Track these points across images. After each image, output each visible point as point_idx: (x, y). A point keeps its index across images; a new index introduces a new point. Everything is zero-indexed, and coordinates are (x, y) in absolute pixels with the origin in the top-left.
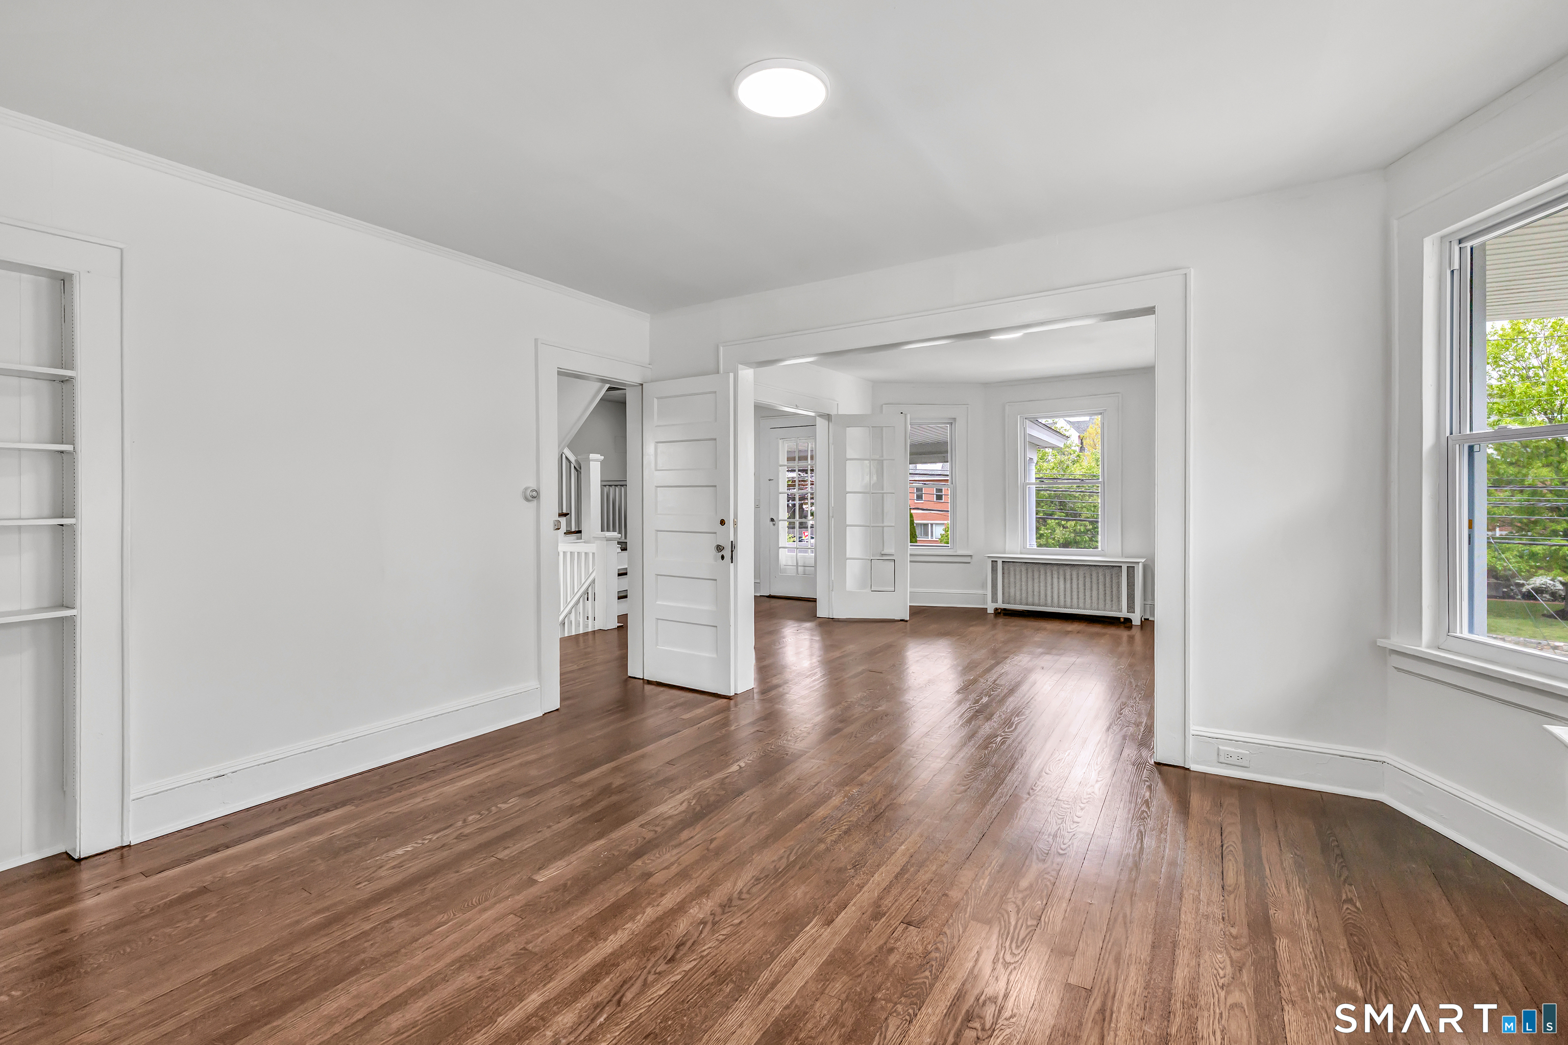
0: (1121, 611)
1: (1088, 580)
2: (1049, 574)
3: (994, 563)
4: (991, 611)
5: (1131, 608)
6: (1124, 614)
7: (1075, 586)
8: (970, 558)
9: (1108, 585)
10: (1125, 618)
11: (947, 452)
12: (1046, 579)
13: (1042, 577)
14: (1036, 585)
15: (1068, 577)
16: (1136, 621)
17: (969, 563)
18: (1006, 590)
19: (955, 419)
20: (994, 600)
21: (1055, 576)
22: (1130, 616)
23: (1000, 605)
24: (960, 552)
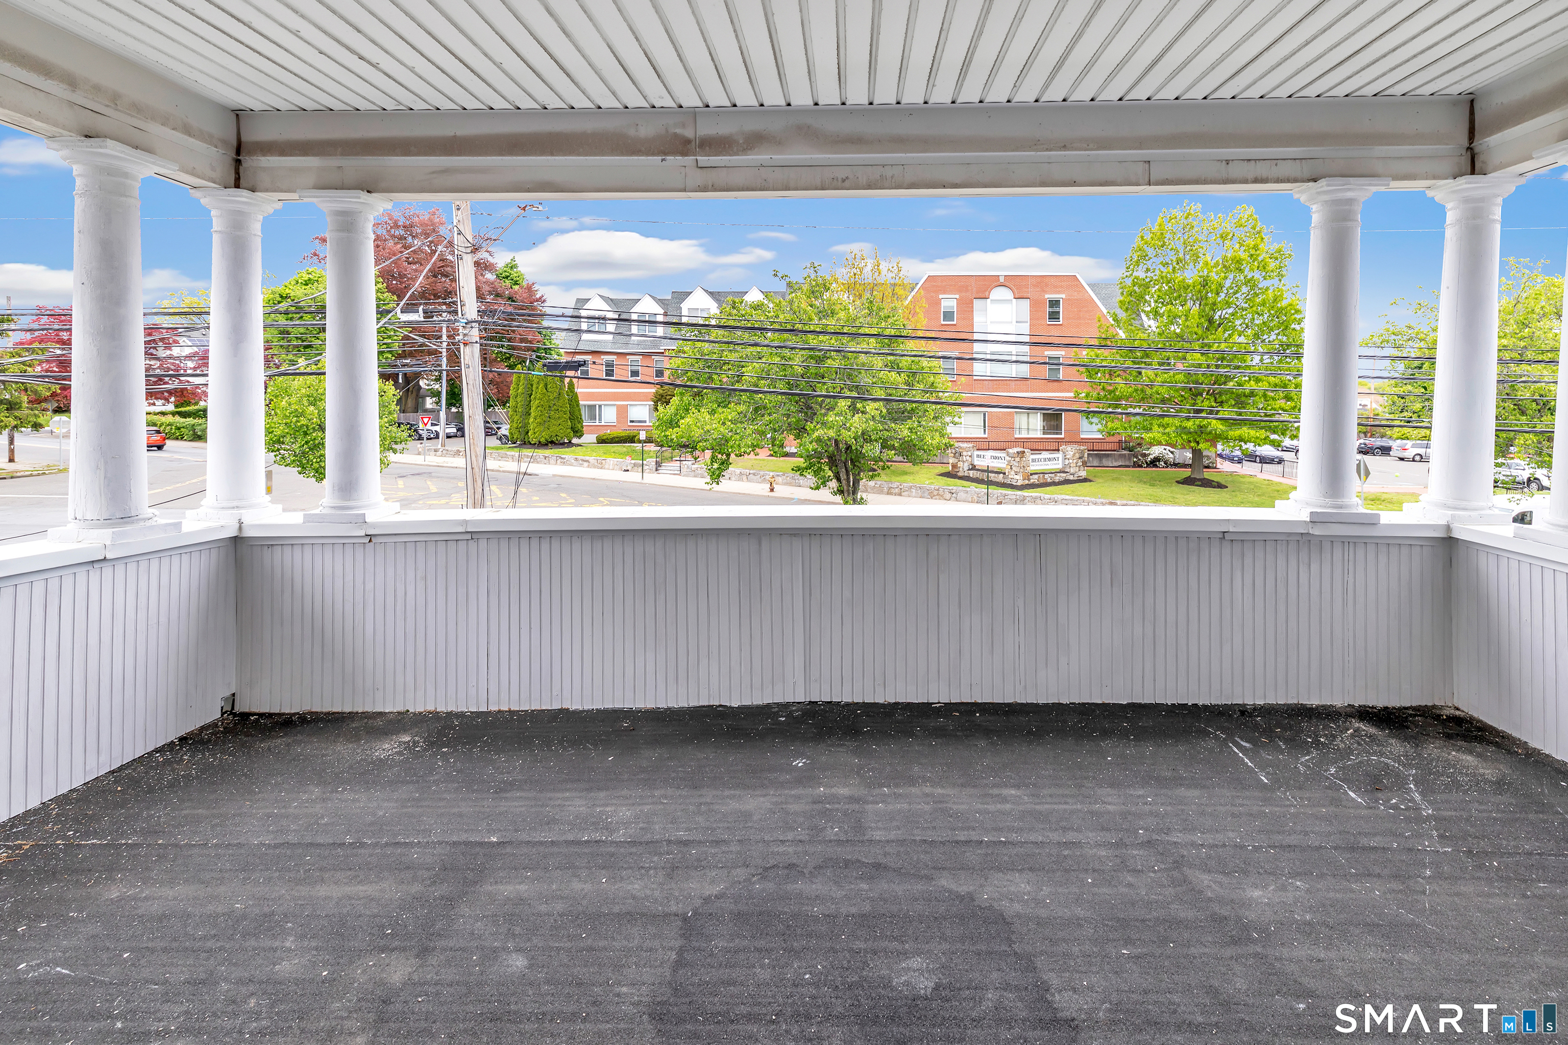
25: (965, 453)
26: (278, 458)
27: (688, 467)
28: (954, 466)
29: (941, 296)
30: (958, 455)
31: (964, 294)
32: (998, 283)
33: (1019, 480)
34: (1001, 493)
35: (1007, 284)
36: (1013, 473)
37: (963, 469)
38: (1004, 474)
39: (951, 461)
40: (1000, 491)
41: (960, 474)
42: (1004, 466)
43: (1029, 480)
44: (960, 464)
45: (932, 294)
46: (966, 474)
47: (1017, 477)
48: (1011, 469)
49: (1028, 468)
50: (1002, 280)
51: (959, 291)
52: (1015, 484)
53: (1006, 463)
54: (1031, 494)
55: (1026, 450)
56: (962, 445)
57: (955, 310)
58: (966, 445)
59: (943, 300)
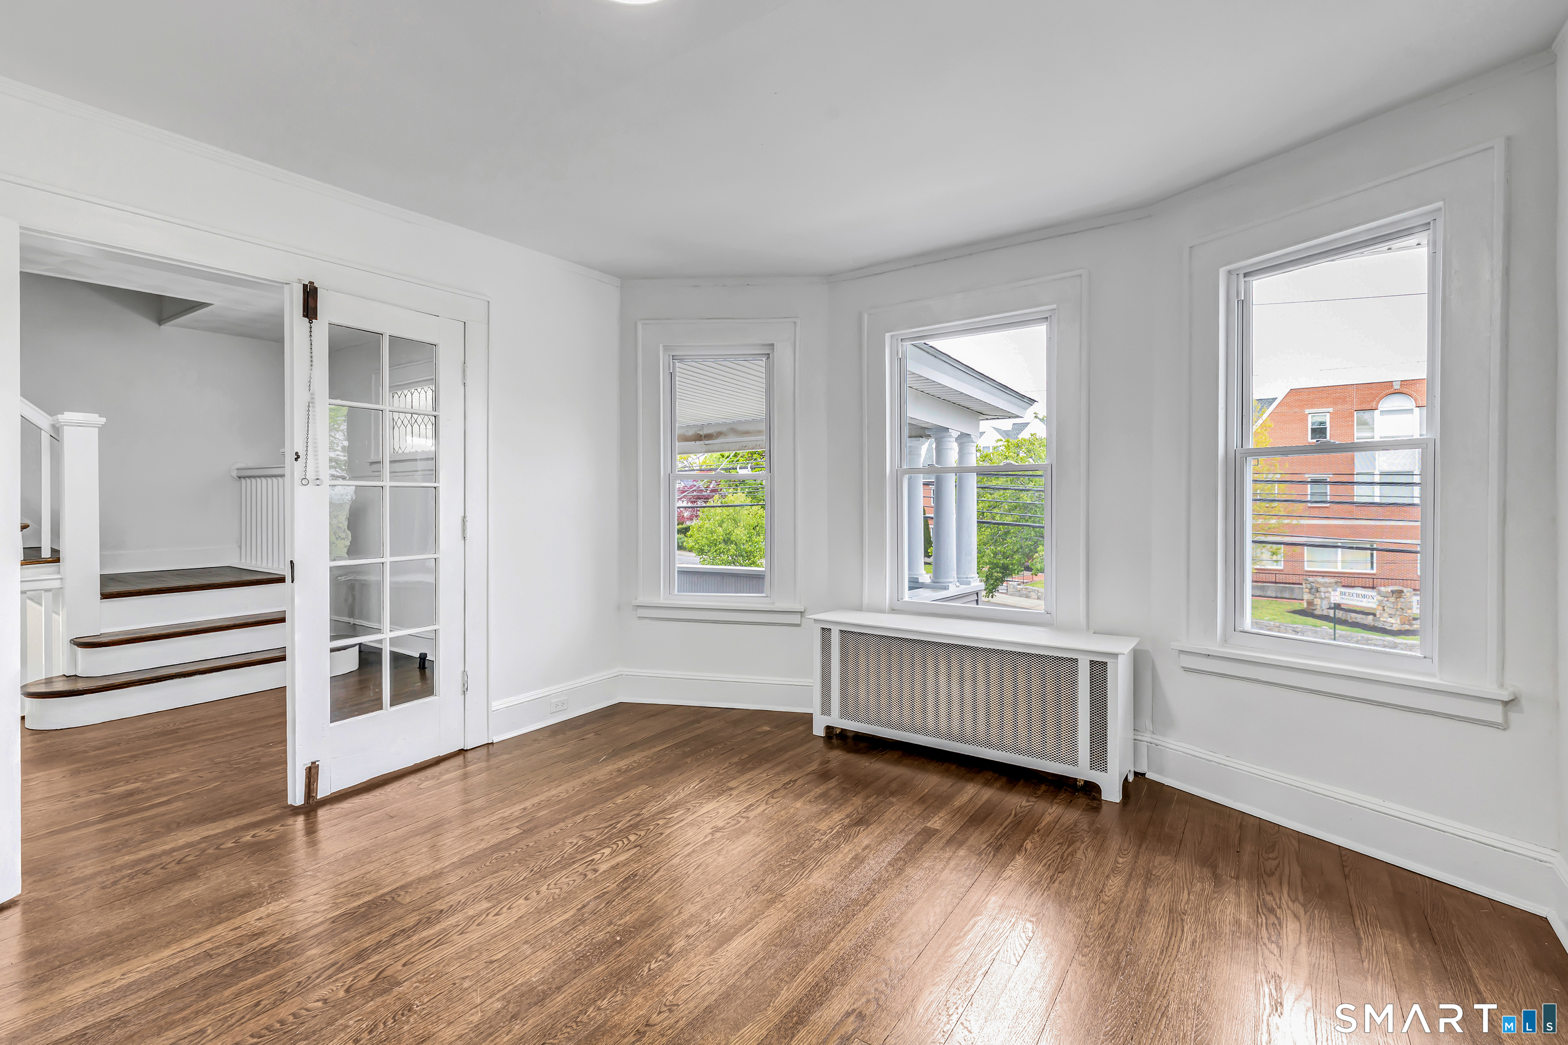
0: (1075, 763)
1: (1008, 684)
2: (930, 663)
3: (826, 631)
4: (819, 730)
5: (1099, 758)
6: (1082, 771)
8: (798, 617)
9: (1050, 697)
10: (1086, 782)
12: (925, 673)
13: (918, 669)
16: (1112, 793)
17: (798, 625)
18: (851, 690)
19: (772, 346)
20: (826, 706)
22: (1094, 776)
23: (837, 720)
24: (779, 605)
25: (1322, 589)
26: (702, 560)
27: (1014, 587)
28: (1310, 603)
29: (1307, 411)
30: (1315, 590)
31: (1340, 407)
32: (1392, 390)
33: (1395, 623)
34: (1362, 637)
35: (1405, 390)
36: (1386, 615)
37: (1322, 607)
38: (1374, 615)
39: (1306, 597)
40: (1362, 635)
41: (1317, 612)
42: (1374, 606)
43: (1411, 625)
44: (1317, 601)
45: (1296, 410)
46: (1325, 613)
47: (1392, 620)
48: (1384, 610)
49: (1409, 611)
50: (1397, 386)
51: (1334, 403)
52: (1389, 628)
53: (1377, 603)
54: (1405, 641)
55: (1405, 590)
56: (1320, 580)
57: (1328, 425)
58: (1327, 580)
59: (1310, 416)
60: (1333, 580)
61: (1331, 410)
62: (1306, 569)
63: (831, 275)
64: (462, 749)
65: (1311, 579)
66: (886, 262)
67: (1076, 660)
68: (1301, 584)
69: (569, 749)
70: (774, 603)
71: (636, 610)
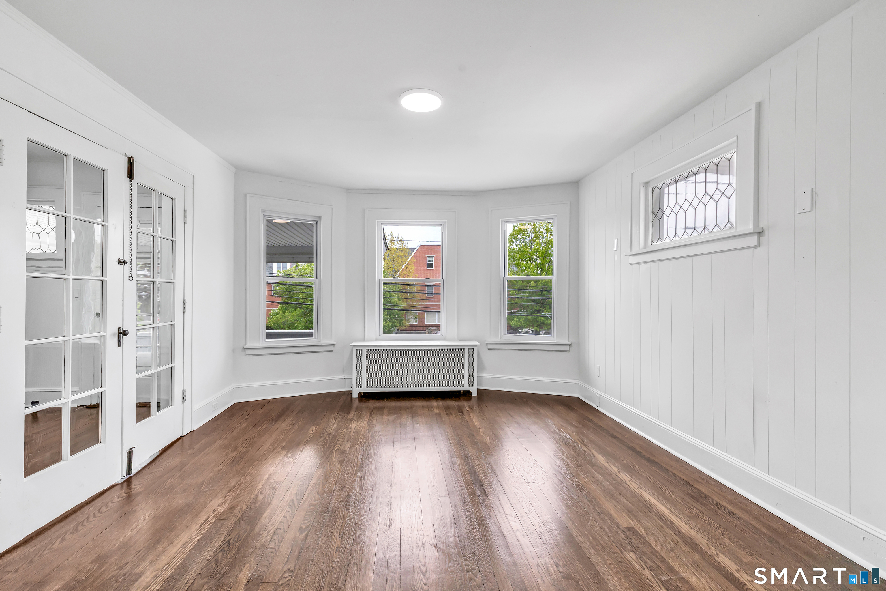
0: (462, 386)
3: (358, 351)
4: (355, 395)
5: (471, 383)
6: (465, 388)
7: (426, 368)
8: (332, 347)
10: (464, 391)
11: (312, 254)
14: (394, 368)
15: (421, 360)
16: (475, 393)
17: (332, 351)
19: (320, 218)
20: (359, 385)
21: (410, 359)
22: (468, 389)
23: (365, 389)
24: (323, 342)
29: (426, 255)
31: (437, 254)
45: (423, 255)
51: (435, 253)
56: (432, 328)
57: (433, 262)
58: (434, 328)
59: (427, 257)
60: (436, 328)
61: (434, 256)
62: (426, 324)
63: (349, 189)
64: (181, 436)
65: (429, 328)
66: (377, 190)
67: (464, 349)
68: (425, 331)
69: (246, 424)
70: (320, 342)
71: (245, 351)
